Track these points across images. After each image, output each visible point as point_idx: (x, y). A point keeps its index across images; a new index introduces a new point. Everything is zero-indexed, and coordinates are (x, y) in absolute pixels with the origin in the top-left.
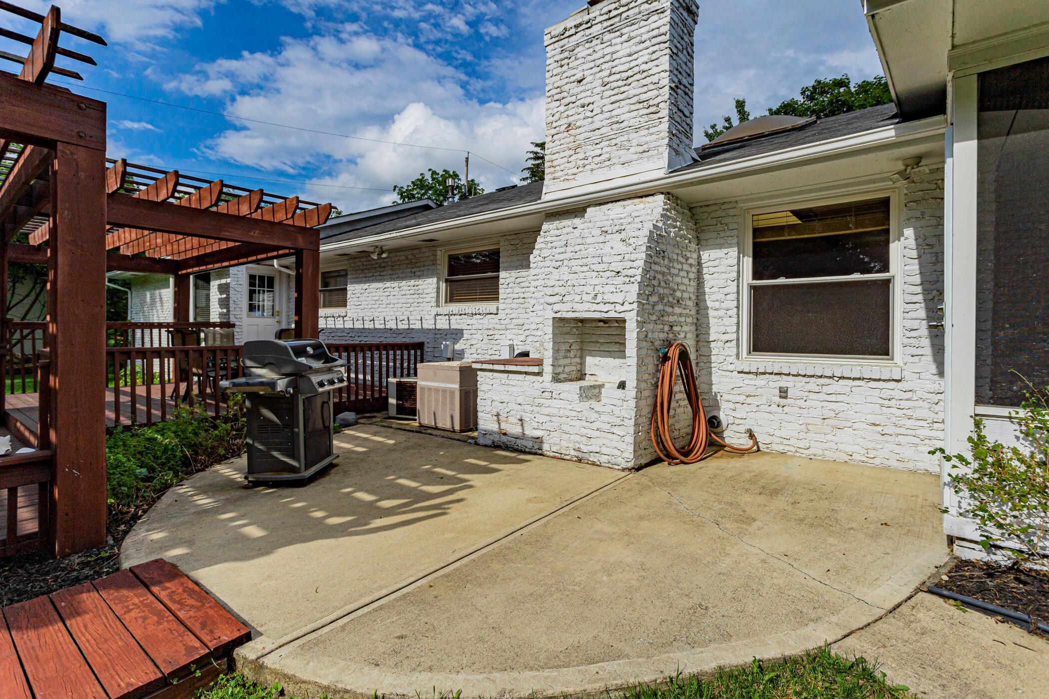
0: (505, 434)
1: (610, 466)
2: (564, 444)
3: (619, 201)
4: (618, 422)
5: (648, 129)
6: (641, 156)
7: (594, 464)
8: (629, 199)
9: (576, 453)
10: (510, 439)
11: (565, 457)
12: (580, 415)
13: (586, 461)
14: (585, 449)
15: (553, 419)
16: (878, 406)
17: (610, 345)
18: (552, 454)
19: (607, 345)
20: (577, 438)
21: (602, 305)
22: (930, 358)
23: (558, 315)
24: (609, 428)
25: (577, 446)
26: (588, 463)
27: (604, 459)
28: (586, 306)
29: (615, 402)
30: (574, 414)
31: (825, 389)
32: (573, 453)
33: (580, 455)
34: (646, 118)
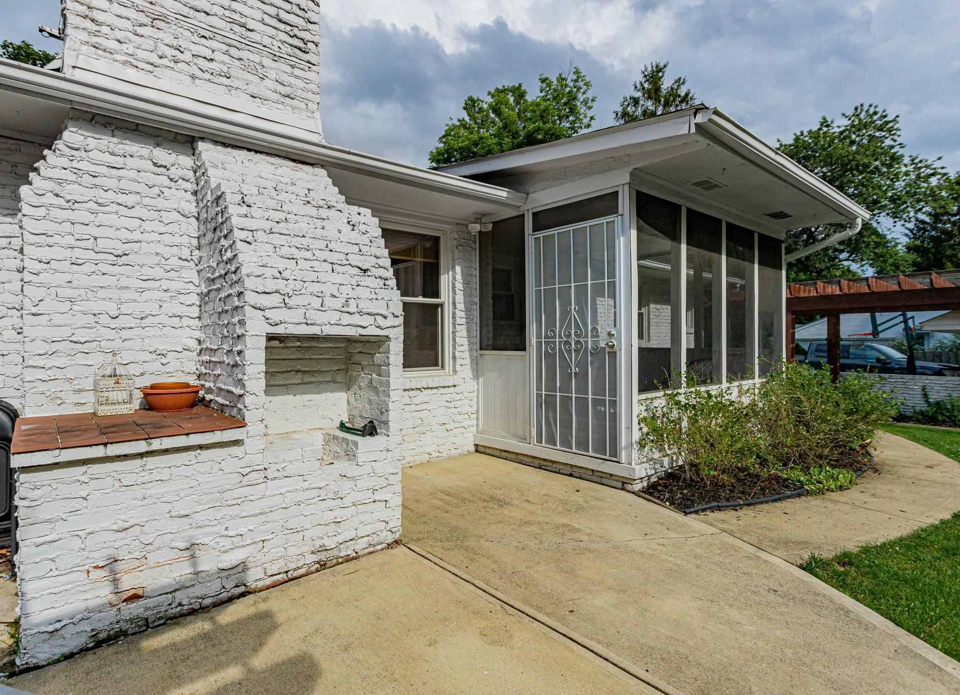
0: (136, 597)
1: (371, 549)
2: (293, 551)
3: (261, 152)
4: (382, 482)
5: (293, 67)
6: (282, 99)
7: (348, 559)
8: (279, 156)
9: (315, 558)
10: (149, 602)
11: (296, 574)
12: (323, 494)
13: (334, 561)
14: (330, 543)
15: (271, 517)
16: (444, 408)
17: (287, 375)
18: (269, 581)
19: (281, 376)
20: (319, 531)
21: (357, 315)
22: (468, 367)
23: (280, 330)
24: (371, 495)
25: (318, 543)
26: (338, 564)
27: (361, 545)
28: (334, 317)
29: (376, 456)
30: (314, 493)
31: (414, 400)
32: (311, 559)
33: (323, 556)
34: (289, 50)
